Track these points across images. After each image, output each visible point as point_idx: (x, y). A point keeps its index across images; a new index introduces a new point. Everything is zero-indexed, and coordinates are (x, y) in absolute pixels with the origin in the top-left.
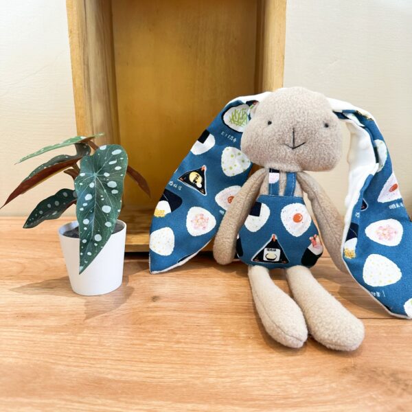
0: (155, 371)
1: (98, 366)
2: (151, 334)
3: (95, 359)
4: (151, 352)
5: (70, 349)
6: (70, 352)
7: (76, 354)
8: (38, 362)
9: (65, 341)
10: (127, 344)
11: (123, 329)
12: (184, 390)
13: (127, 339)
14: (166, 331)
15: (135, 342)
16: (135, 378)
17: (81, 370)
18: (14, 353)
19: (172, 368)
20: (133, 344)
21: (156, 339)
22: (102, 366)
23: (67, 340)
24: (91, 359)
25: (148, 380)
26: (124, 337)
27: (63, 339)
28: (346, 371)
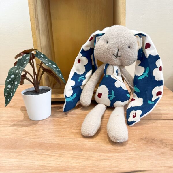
0: (64, 140)
1: (41, 138)
2: (64, 127)
3: (40, 136)
4: (63, 133)
5: (31, 132)
6: (31, 133)
7: (33, 134)
8: (18, 137)
9: (29, 130)
10: (54, 130)
11: (53, 125)
12: (74, 146)
13: (54, 129)
14: (70, 125)
15: (57, 129)
16: (55, 143)
17: (34, 140)
18: (9, 134)
19: (71, 138)
20: (56, 130)
21: (65, 128)
22: (43, 138)
23: (30, 129)
25: (61, 143)
26: (53, 128)
27: (29, 129)
28: (141, 139)
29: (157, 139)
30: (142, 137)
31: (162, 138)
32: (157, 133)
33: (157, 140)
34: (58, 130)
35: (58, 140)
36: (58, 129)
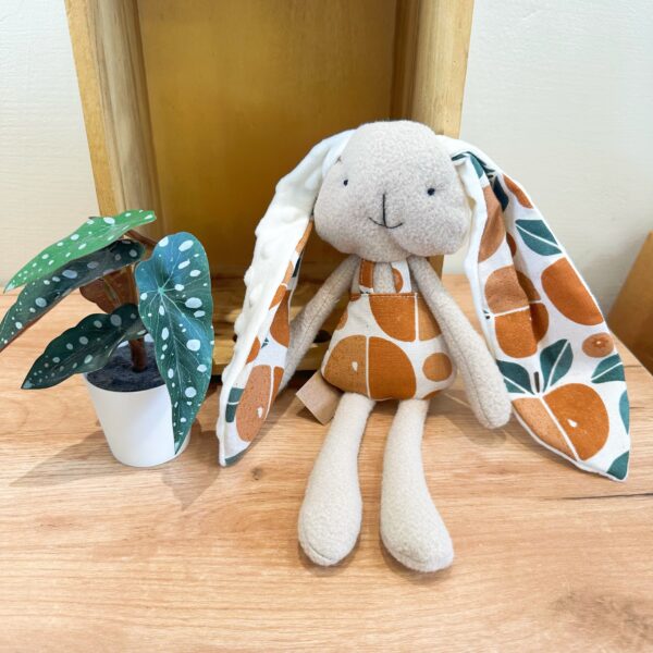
0: (285, 628)
1: (195, 623)
2: (265, 551)
3: (187, 608)
4: (272, 589)
5: (143, 591)
6: (145, 596)
7: (155, 600)
8: (100, 623)
9: (132, 575)
10: (232, 575)
11: (219, 543)
13: (230, 565)
15: (243, 569)
16: (257, 644)
17: (171, 634)
18: (56, 606)
19: (310, 618)
20: (241, 574)
21: (273, 560)
22: (202, 623)
23: (135, 571)
24: (182, 608)
26: (223, 560)
27: (129, 571)
28: (560, 606)
29: (611, 602)
30: (560, 595)
31: (626, 594)
32: (605, 567)
33: (613, 608)
34: (252, 574)
35: (263, 629)
36: (246, 569)
